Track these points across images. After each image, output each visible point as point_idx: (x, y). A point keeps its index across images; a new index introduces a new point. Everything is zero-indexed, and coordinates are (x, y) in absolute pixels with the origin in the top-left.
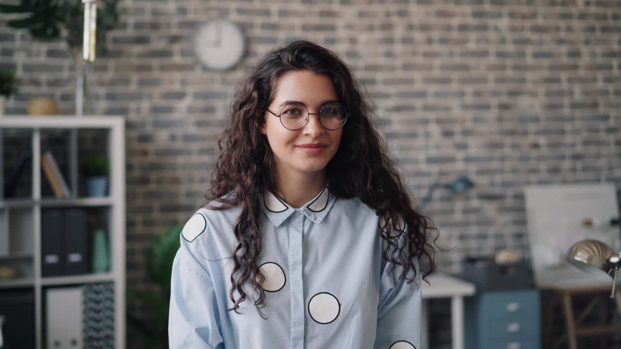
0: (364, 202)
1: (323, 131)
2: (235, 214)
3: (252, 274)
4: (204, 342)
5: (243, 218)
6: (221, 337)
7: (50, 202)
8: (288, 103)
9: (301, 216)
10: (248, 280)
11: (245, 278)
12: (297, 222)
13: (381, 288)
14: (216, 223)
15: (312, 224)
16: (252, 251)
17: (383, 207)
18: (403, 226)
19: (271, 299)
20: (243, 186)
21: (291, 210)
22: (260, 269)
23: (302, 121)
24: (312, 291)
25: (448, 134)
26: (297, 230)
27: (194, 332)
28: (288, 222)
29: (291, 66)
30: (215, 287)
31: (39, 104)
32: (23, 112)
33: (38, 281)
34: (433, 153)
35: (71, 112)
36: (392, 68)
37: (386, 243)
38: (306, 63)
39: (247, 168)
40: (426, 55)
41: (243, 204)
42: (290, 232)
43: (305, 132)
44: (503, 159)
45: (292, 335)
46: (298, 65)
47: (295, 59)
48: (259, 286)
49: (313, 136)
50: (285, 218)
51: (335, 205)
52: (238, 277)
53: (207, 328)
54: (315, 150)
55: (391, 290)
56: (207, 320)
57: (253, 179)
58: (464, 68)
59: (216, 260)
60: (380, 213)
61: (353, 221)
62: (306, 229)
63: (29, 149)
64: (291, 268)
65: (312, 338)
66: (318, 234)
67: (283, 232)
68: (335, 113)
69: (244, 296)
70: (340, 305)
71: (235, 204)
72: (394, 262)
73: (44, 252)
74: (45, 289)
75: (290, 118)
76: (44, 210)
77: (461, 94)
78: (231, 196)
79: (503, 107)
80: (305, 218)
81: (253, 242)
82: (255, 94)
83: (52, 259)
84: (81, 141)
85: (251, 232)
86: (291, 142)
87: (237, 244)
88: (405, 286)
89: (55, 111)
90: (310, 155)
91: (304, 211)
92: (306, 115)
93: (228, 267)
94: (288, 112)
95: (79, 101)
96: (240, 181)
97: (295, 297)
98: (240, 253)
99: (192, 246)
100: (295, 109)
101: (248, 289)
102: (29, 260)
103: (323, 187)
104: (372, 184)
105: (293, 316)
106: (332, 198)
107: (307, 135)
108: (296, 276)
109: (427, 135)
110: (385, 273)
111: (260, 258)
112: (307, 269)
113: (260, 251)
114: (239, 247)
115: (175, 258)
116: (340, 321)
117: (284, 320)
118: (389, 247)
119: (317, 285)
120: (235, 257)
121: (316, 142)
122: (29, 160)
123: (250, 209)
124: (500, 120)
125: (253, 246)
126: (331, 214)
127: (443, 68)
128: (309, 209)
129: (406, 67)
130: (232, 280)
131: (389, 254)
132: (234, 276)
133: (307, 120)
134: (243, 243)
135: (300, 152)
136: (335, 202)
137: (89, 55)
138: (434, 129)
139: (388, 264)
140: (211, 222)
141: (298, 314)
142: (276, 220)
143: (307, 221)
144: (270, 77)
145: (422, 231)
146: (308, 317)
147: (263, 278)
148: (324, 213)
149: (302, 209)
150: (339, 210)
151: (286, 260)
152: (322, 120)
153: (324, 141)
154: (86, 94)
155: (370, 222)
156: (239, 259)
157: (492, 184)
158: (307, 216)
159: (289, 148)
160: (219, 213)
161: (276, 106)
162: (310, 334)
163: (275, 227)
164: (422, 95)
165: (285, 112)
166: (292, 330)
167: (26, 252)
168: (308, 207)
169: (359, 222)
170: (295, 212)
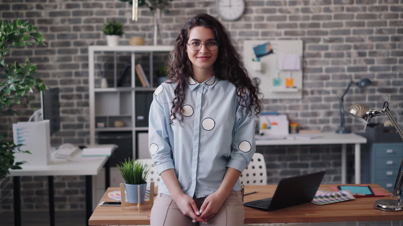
0: (230, 82)
1: (208, 51)
2: (175, 85)
3: (179, 109)
4: (160, 137)
5: (178, 87)
6: (167, 135)
7: (139, 89)
8: (193, 40)
9: (202, 87)
10: (177, 112)
11: (177, 110)
12: (201, 89)
13: (236, 119)
14: (167, 88)
15: (207, 90)
16: (181, 100)
17: (237, 83)
18: (247, 92)
19: (186, 120)
20: (178, 74)
21: (198, 84)
22: (183, 108)
23: (199, 47)
24: (204, 117)
25: (361, 54)
26: (200, 92)
27: (156, 132)
28: (196, 89)
29: (195, 24)
30: (165, 115)
31: (135, 40)
32: (127, 44)
33: (134, 129)
34: (352, 65)
35: (151, 44)
36: (330, 18)
37: (239, 98)
38: (201, 23)
39: (180, 66)
40: (348, 10)
41: (178, 81)
42: (197, 93)
43: (200, 52)
44: (394, 69)
45: (194, 134)
46: (198, 24)
47: (196, 22)
48: (181, 114)
49: (203, 53)
50: (195, 87)
51: (218, 83)
52: (173, 110)
53: (161, 131)
54: (204, 59)
55: (240, 119)
56: (161, 127)
57: (182, 71)
58: (372, 16)
59: (166, 103)
60: (237, 86)
61: (225, 89)
62: (204, 92)
63: (130, 62)
64: (196, 108)
65: (203, 136)
66: (209, 94)
67: (194, 93)
68: (214, 44)
69: (175, 118)
70: (215, 123)
71: (176, 81)
72: (242, 105)
73: (137, 115)
74: (137, 132)
75: (194, 46)
76: (137, 93)
77: (371, 32)
78: (174, 78)
79: (396, 39)
80: (204, 88)
81: (181, 97)
82: (181, 36)
83: (141, 118)
84: (155, 58)
85: (181, 92)
86: (195, 55)
87: (175, 97)
88: (247, 118)
89: (143, 43)
90: (203, 61)
91: (203, 84)
92: (201, 45)
93: (171, 106)
94: (194, 44)
95: (155, 38)
96: (177, 71)
97: (197, 120)
98: (176, 101)
99: (157, 98)
100: (197, 42)
101: (177, 115)
102: (130, 118)
103: (212, 75)
104: (231, 73)
105: (194, 127)
106: (217, 80)
107: (201, 53)
108: (198, 111)
109: (349, 55)
110: (237, 112)
111: (184, 103)
112: (203, 108)
113: (184, 101)
114: (175, 98)
115: (152, 103)
116: (214, 130)
117: (191, 129)
118: (240, 100)
119: (206, 115)
120: (173, 102)
121: (205, 56)
122: (129, 67)
123: (181, 84)
124: (394, 46)
125: (181, 98)
126: (216, 86)
127: (359, 17)
128: (206, 84)
129: (336, 17)
130: (171, 111)
131: (241, 102)
132: (172, 110)
133: (201, 47)
134: (177, 97)
135: (199, 60)
136: (218, 82)
137: (135, 18)
138: (353, 51)
139: (240, 107)
140: (166, 88)
141: (197, 126)
142: (192, 88)
143: (205, 89)
144: (187, 29)
145: (256, 94)
146: (201, 128)
147: (184, 111)
148: (212, 86)
149: (202, 83)
150: (220, 85)
151: (194, 104)
152: (208, 47)
153: (209, 55)
154: (159, 34)
155: (232, 89)
156: (175, 103)
157: (389, 83)
158: (204, 86)
159: (195, 58)
160: (169, 85)
161: (190, 42)
162: (202, 134)
163: (191, 91)
164: (346, 32)
165: (193, 44)
166: (194, 132)
167: (128, 114)
168: (205, 83)
169: (228, 90)
170: (199, 85)
